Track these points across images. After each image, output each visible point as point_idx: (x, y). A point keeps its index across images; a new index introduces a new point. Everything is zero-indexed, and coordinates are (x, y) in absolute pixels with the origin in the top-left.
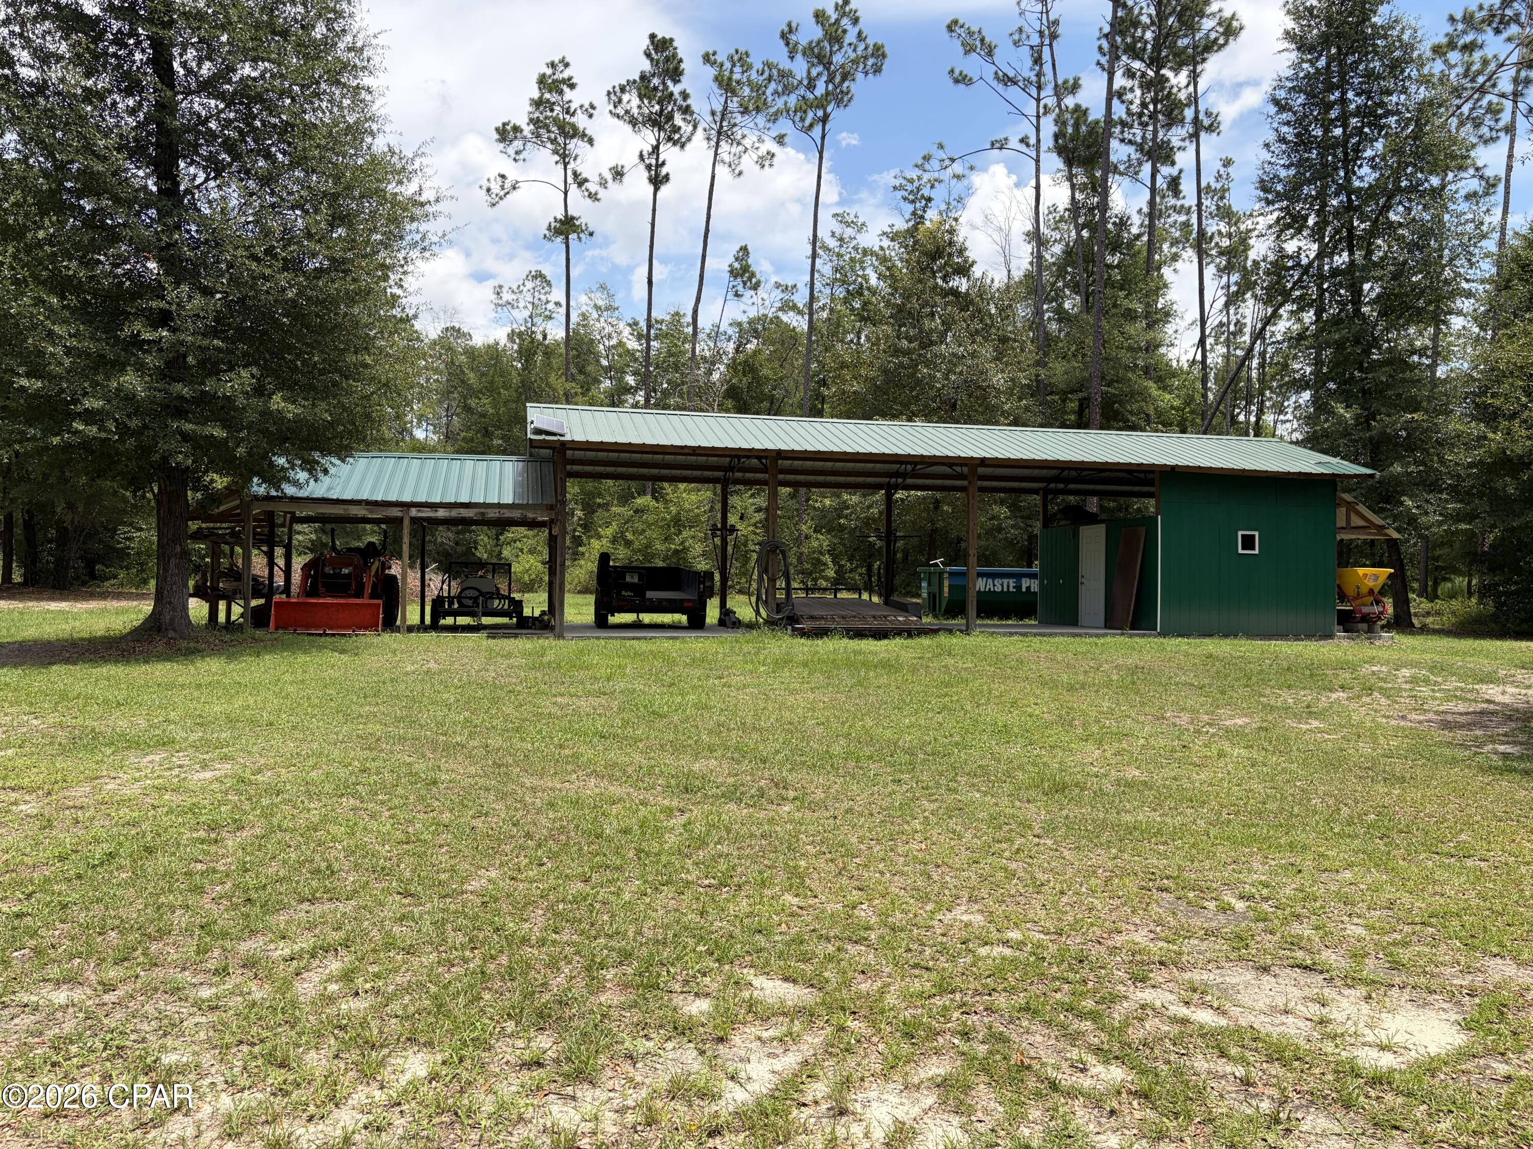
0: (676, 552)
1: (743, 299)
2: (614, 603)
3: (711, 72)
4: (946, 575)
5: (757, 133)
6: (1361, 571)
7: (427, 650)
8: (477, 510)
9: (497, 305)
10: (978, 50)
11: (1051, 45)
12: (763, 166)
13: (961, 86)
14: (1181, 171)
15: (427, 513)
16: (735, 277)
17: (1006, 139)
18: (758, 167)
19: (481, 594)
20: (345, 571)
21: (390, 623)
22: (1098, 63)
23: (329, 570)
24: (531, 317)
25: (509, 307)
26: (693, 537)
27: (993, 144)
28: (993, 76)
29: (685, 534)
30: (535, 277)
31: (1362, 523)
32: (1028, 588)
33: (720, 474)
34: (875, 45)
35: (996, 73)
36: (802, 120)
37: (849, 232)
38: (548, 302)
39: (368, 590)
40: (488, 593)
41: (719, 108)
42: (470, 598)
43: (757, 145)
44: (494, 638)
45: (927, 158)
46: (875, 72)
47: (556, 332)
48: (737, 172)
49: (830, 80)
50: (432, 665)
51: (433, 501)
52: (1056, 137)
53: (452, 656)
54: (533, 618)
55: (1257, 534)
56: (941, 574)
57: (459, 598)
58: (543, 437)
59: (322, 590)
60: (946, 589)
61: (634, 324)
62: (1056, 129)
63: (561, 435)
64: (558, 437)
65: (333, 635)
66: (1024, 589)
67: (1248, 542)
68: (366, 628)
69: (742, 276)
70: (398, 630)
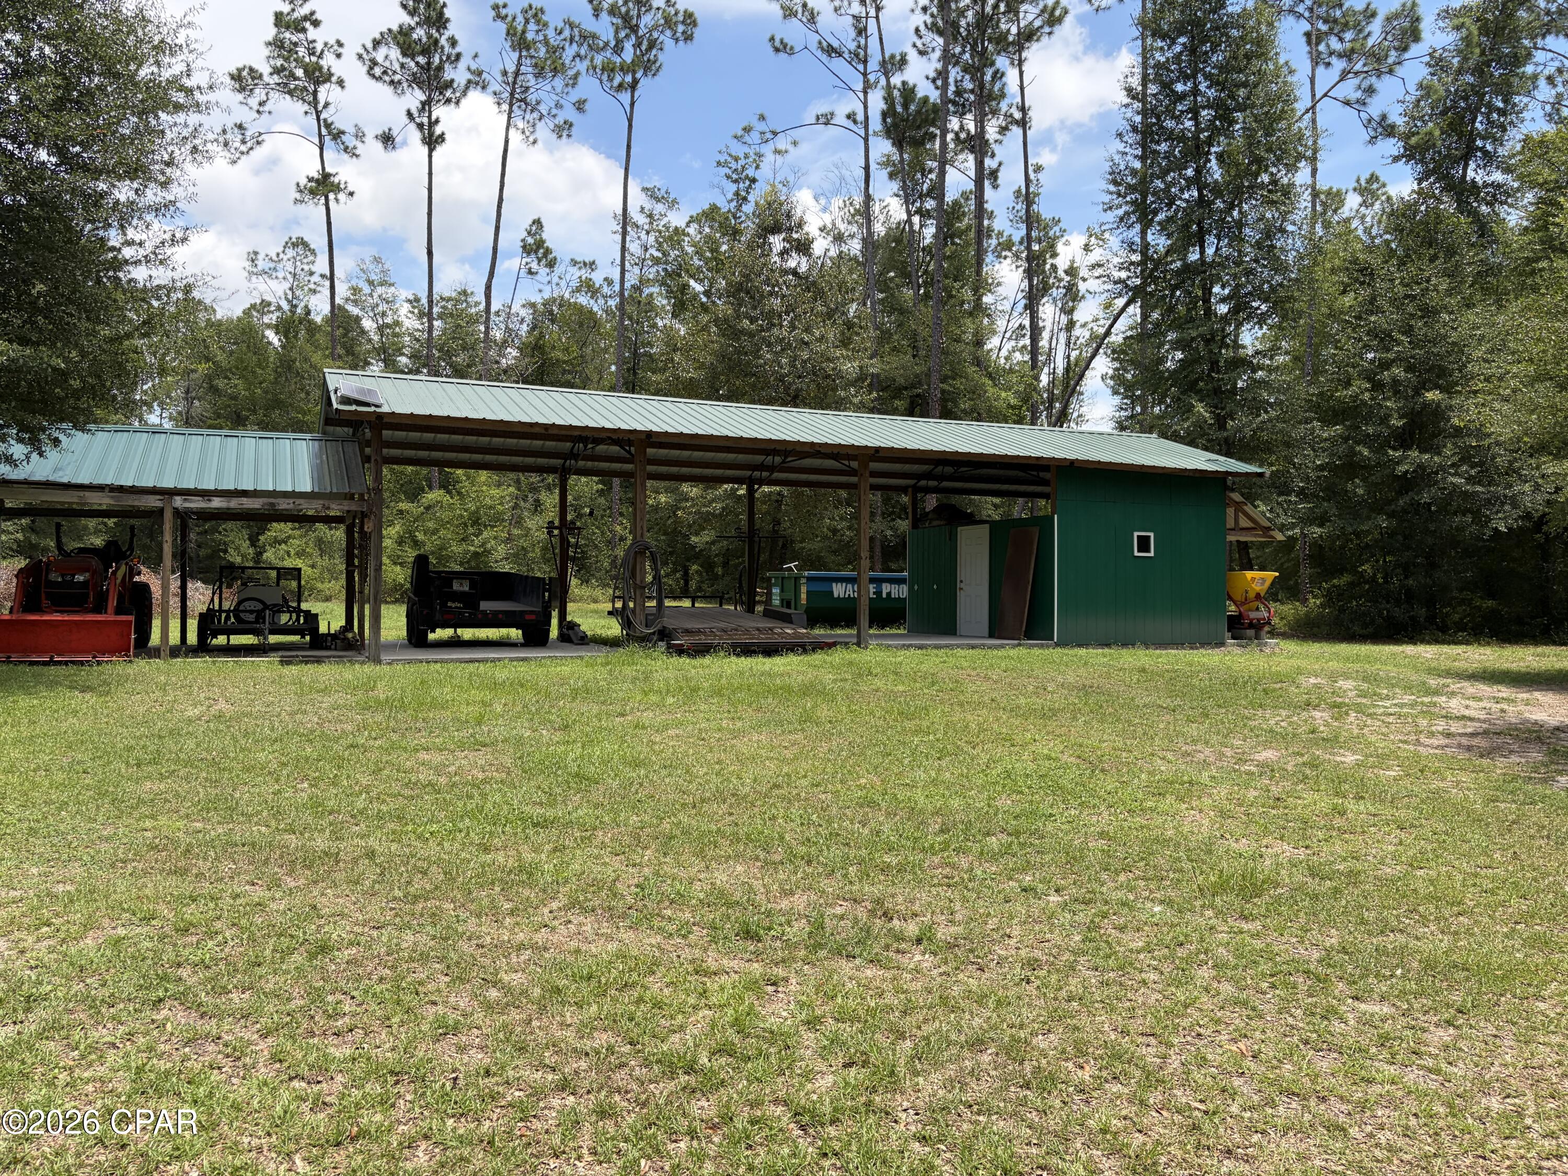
0: (476, 554)
1: (538, 277)
2: (438, 616)
3: (502, 27)
4: (803, 581)
5: (555, 98)
6: (1249, 574)
7: (210, 684)
8: (266, 500)
9: (251, 273)
10: (799, 16)
11: (877, 17)
12: (560, 137)
13: (782, 55)
14: (1000, 164)
15: (196, 504)
16: (529, 254)
17: (832, 114)
18: (555, 136)
19: (266, 606)
20: (79, 578)
21: (142, 647)
22: (914, 45)
23: (55, 577)
24: (291, 289)
25: (265, 276)
26: (495, 538)
27: (818, 118)
28: (816, 45)
29: (485, 534)
30: (295, 245)
31: (1249, 524)
32: (889, 594)
33: (557, 462)
34: (685, 12)
35: (820, 43)
36: (611, 80)
37: (659, 208)
38: (312, 273)
39: (113, 602)
40: (275, 605)
41: (511, 68)
42: (251, 612)
43: (554, 111)
44: (289, 663)
45: (747, 130)
46: (686, 39)
47: (320, 307)
48: (531, 139)
49: (638, 45)
50: (222, 705)
51: (205, 487)
52: (884, 115)
53: (247, 693)
54: (329, 634)
55: (1152, 535)
56: (797, 579)
57: (236, 611)
58: (353, 408)
59: (45, 603)
60: (804, 596)
61: (414, 301)
62: (885, 107)
63: (377, 406)
64: (372, 409)
65: (66, 663)
66: (884, 596)
67: (1144, 544)
68: (112, 652)
69: (536, 252)
70: (155, 653)
